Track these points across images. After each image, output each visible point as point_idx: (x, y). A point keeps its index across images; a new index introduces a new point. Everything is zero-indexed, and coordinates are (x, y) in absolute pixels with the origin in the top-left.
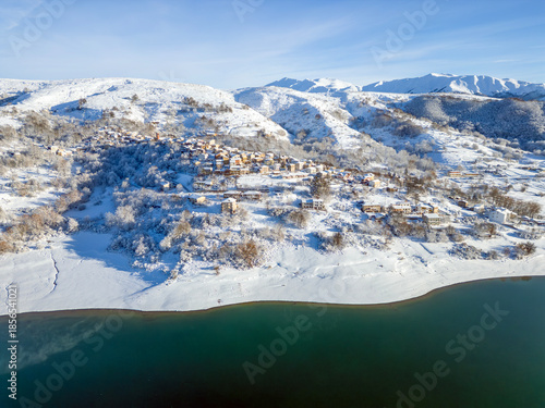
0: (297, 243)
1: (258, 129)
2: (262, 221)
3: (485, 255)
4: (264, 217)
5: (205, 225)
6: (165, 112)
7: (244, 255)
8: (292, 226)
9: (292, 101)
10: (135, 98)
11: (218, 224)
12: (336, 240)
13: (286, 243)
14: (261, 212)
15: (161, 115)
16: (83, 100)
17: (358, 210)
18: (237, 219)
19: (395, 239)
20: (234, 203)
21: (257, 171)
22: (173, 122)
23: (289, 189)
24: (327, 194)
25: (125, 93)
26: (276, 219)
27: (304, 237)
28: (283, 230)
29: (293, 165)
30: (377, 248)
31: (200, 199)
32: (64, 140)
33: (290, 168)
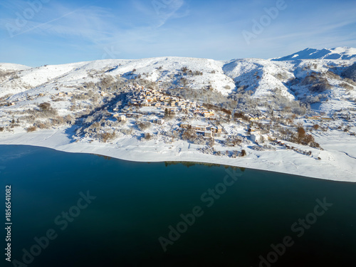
0: (134, 136)
1: (208, 85)
2: (129, 126)
3: (215, 153)
4: (132, 125)
5: (106, 125)
6: (168, 76)
7: (104, 137)
8: (139, 130)
9: (254, 67)
10: (160, 68)
11: (110, 125)
12: (148, 137)
13: (129, 136)
14: (133, 123)
15: (166, 77)
16: (135, 70)
17: (177, 126)
18: (120, 124)
19: (180, 141)
20: (123, 117)
21: (154, 105)
22: (169, 81)
23: (154, 114)
24: (171, 117)
25: (158, 66)
26: (137, 126)
27: (139, 135)
28: (134, 131)
29: (173, 103)
30: (165, 142)
31: (116, 115)
32: (109, 89)
33: (170, 105)
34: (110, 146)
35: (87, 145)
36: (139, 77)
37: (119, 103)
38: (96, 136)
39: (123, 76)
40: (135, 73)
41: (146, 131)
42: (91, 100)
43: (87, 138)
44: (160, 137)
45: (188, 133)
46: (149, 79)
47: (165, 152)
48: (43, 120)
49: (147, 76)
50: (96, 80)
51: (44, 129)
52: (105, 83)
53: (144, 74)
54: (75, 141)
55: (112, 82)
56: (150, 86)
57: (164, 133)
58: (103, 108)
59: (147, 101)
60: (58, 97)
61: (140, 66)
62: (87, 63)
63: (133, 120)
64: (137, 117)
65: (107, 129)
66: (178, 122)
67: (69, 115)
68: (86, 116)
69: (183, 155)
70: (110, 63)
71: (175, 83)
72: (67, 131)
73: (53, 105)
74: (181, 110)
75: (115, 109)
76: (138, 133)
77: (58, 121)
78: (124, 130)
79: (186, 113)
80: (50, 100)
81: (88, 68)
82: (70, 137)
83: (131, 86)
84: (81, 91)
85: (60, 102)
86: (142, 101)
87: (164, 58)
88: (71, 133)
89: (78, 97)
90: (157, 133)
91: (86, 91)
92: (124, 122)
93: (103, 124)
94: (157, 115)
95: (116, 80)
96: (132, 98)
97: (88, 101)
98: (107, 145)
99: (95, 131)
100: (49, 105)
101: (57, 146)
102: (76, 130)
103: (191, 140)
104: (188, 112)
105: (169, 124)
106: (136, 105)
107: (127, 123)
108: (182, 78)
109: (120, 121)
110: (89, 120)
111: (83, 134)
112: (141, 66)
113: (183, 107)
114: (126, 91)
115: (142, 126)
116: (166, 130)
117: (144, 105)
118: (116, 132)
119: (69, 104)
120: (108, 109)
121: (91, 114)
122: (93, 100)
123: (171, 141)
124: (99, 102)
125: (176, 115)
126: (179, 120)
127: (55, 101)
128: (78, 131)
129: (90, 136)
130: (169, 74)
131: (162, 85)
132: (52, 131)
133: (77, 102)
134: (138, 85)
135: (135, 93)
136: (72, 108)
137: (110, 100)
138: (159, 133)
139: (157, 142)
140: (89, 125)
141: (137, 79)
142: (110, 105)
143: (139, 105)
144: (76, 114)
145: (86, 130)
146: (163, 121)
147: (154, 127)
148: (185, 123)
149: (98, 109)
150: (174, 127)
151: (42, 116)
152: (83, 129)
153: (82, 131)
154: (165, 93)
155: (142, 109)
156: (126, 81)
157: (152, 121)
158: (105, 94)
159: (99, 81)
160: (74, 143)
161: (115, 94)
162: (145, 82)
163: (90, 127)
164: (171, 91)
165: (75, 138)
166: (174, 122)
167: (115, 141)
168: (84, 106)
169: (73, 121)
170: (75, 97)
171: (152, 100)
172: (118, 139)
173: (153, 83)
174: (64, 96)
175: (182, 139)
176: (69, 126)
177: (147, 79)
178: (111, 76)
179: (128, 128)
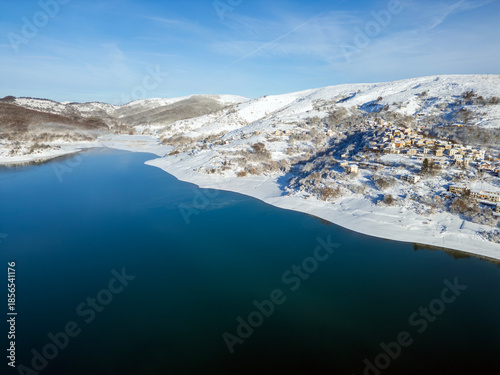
0: (367, 197)
2: (362, 182)
4: (366, 180)
5: (328, 177)
6: (437, 106)
7: (325, 193)
8: (377, 188)
10: (424, 94)
11: (334, 178)
12: (389, 200)
13: (360, 196)
14: (368, 177)
15: (432, 107)
16: (380, 98)
17: (443, 189)
18: (348, 177)
19: (445, 213)
20: (354, 168)
21: (405, 152)
22: (437, 114)
23: (404, 166)
24: (432, 174)
25: (420, 90)
26: (372, 182)
27: (375, 196)
28: (368, 189)
29: (440, 151)
30: (418, 212)
31: (344, 164)
32: (339, 126)
33: (435, 153)
34: (331, 207)
35: (302, 201)
36: (387, 108)
37: (351, 147)
38: (313, 191)
39: (361, 107)
40: (380, 103)
41: (387, 191)
42: (313, 141)
43: (302, 192)
44: (408, 203)
45: (462, 203)
46: (402, 111)
47: (416, 228)
48: (255, 164)
49: (399, 107)
50: (323, 114)
51: (255, 175)
52: (334, 117)
53: (394, 104)
54: (288, 193)
55: (345, 116)
56: (403, 122)
57: (417, 198)
58: (327, 152)
59: (394, 145)
60: (273, 136)
61: (388, 92)
62: (314, 90)
63: (369, 172)
64: (375, 168)
65: (330, 182)
66: (445, 182)
67: (284, 160)
68: (303, 163)
69: (449, 239)
70: (345, 89)
71: (449, 117)
72: (280, 180)
73: (268, 146)
74: (453, 162)
75: (343, 156)
76: (374, 193)
77: (269, 167)
78: (353, 186)
79: (464, 168)
80: (265, 140)
81: (316, 98)
82: (282, 188)
83: (372, 122)
84: (303, 130)
85: (275, 142)
86: (386, 145)
87: (434, 77)
88: (283, 182)
89: (297, 137)
90: (404, 197)
91: (309, 128)
92: (355, 174)
93: (324, 176)
94: (408, 168)
95: (350, 114)
96: (371, 140)
97: (310, 143)
98: (327, 205)
99: (313, 184)
100: (263, 145)
101: (266, 198)
102: (291, 180)
103: (467, 214)
104: (468, 166)
105: (428, 184)
106: (375, 151)
107: (359, 176)
108: (462, 110)
109: (349, 173)
110: (307, 168)
111: (297, 186)
112: (391, 93)
113: (459, 158)
114: (364, 129)
115: (382, 182)
116: (421, 193)
117: (389, 151)
118: (341, 188)
119: (286, 145)
120: (334, 155)
121: (310, 161)
122: (316, 141)
123: (429, 212)
124: (324, 145)
125: (444, 171)
126: (448, 179)
127: (271, 141)
128: (293, 182)
129: (307, 190)
130: (438, 103)
131: (424, 120)
132: (263, 179)
133: (296, 143)
134: (382, 121)
135: (376, 133)
136: (288, 151)
137: (338, 141)
138: (409, 196)
139: (404, 209)
140: (307, 174)
141: (382, 113)
142: (337, 149)
143: (381, 151)
144: (292, 159)
145: (303, 181)
146: (417, 178)
147: (401, 187)
148: (459, 186)
149: (320, 154)
150: (437, 190)
151: (255, 159)
152: (298, 180)
153: (297, 181)
154: (427, 133)
155: (384, 158)
156: (365, 115)
157: (399, 177)
158: (332, 134)
159: (327, 115)
160: (286, 197)
161: (346, 134)
162: (395, 116)
163: (307, 178)
164: (437, 131)
165: (288, 190)
166: (437, 181)
167: (338, 200)
168: (304, 149)
169: (288, 169)
170: (293, 137)
171: (403, 144)
172: (343, 198)
173: (407, 118)
174: (281, 134)
175: (449, 210)
176: (282, 174)
177: (398, 111)
178: (344, 109)
179: (360, 184)
